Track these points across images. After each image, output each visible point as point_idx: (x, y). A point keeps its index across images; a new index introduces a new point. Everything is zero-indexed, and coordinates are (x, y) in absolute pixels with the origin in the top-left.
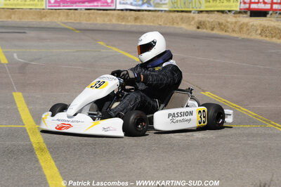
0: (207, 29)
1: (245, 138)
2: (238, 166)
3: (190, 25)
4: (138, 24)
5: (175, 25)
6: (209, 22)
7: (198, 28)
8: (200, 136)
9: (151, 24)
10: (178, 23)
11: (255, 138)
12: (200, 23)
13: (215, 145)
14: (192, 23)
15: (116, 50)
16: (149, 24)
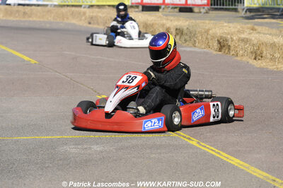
0: (98, 24)
1: (148, 151)
3: (81, 20)
4: (26, 19)
5: (66, 21)
6: (100, 17)
7: (90, 23)
8: (98, 149)
9: (42, 20)
10: (68, 18)
11: (159, 151)
12: (92, 18)
14: (83, 18)
16: (38, 19)
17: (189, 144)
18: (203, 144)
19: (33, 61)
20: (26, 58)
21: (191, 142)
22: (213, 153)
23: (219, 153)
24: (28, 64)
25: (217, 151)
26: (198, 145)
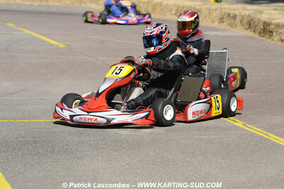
2: (201, 166)
11: (208, 132)
13: (167, 141)
15: (29, 32)
17: (236, 126)
18: (249, 126)
19: (61, 46)
20: (54, 43)
21: (237, 124)
22: (262, 134)
23: (267, 135)
24: (57, 48)
25: (264, 132)
26: (245, 127)
